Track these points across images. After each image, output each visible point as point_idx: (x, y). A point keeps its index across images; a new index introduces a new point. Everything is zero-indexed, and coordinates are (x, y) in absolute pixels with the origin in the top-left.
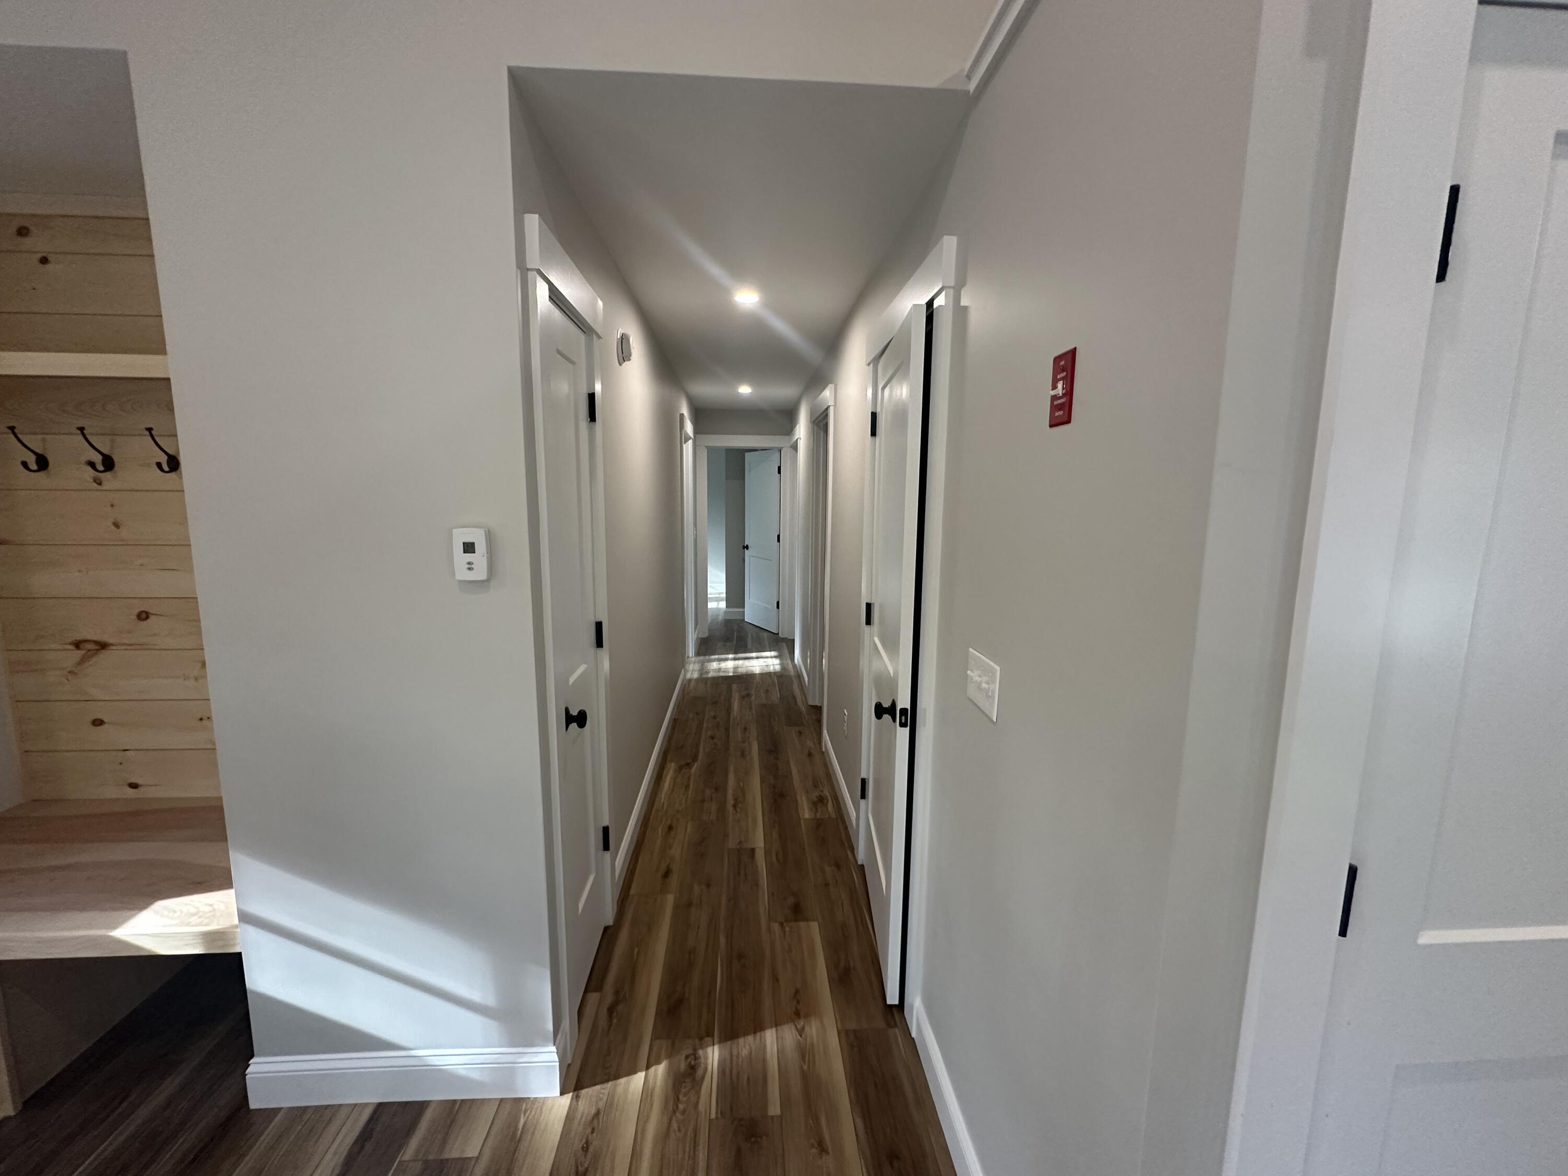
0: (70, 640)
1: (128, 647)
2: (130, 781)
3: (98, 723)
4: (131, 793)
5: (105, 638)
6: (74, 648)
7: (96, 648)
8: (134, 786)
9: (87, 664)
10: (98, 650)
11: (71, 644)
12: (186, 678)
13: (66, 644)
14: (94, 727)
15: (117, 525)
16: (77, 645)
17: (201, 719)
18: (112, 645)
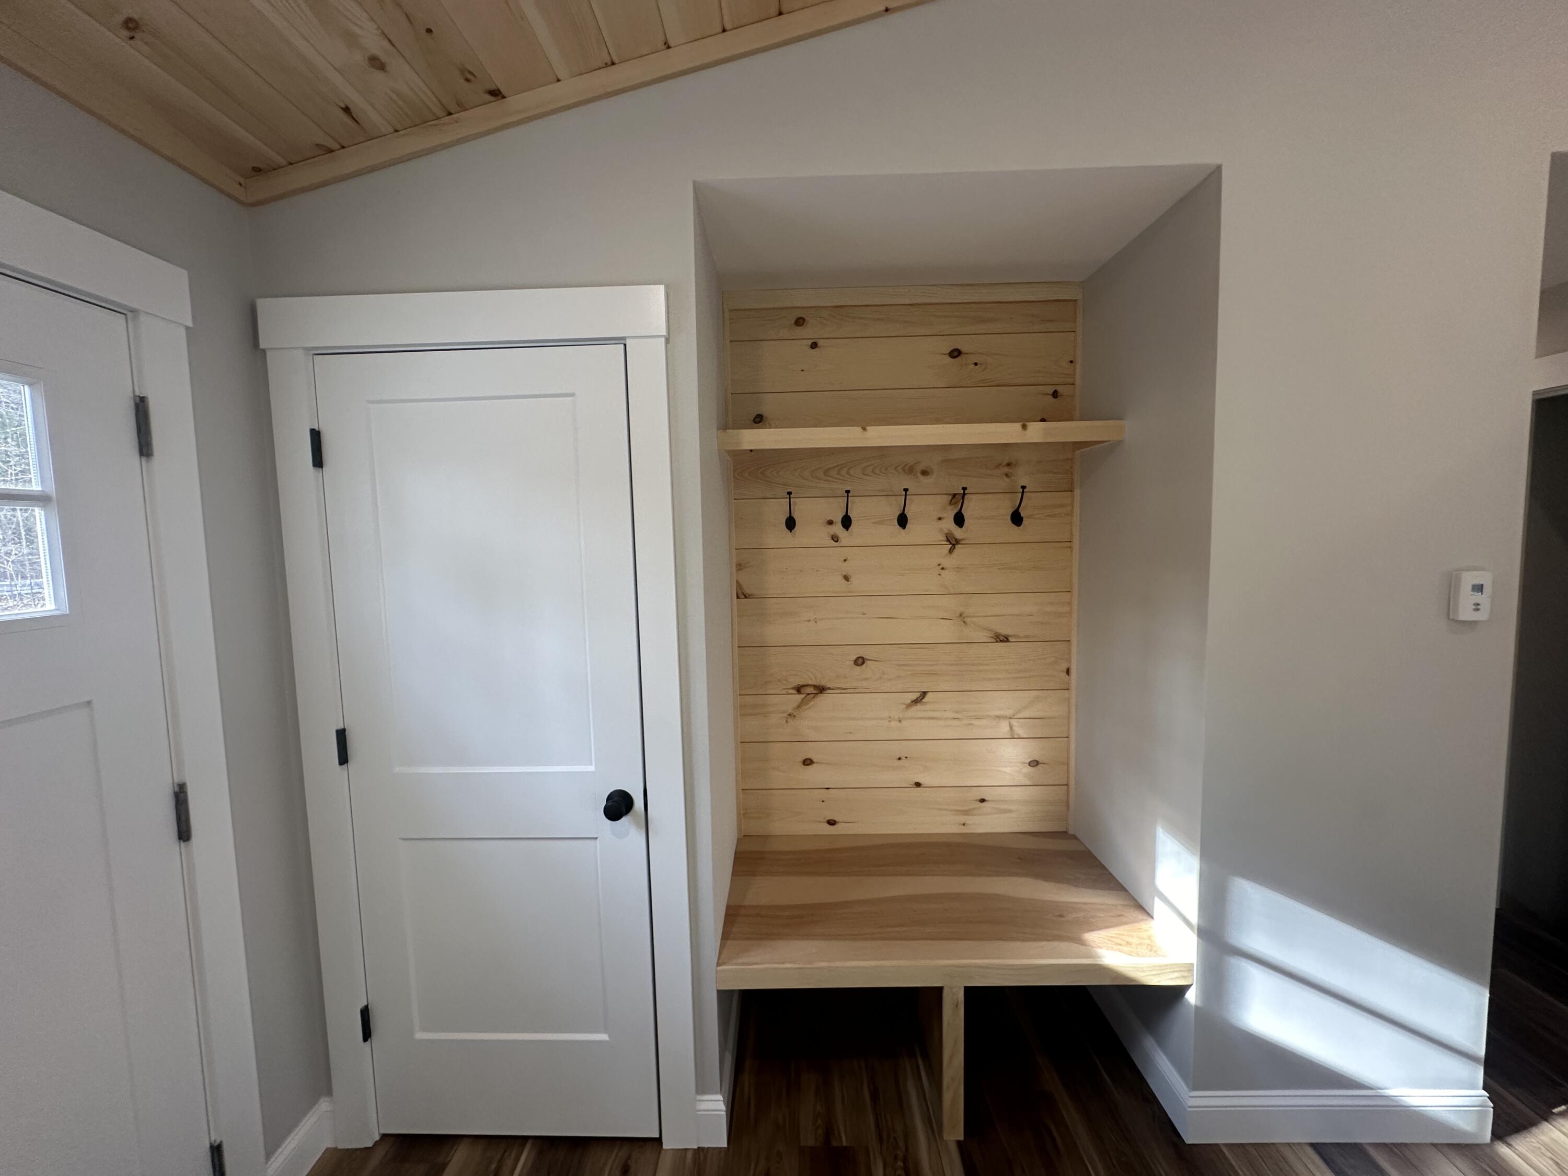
0: (793, 685)
1: (843, 691)
2: (828, 818)
3: (808, 762)
4: (831, 830)
5: (823, 683)
6: (796, 693)
7: (815, 692)
8: (832, 823)
9: (805, 707)
10: (817, 694)
11: (793, 688)
12: (890, 719)
13: (789, 689)
14: (803, 766)
15: (846, 578)
16: (799, 690)
17: (900, 759)
18: (829, 689)
